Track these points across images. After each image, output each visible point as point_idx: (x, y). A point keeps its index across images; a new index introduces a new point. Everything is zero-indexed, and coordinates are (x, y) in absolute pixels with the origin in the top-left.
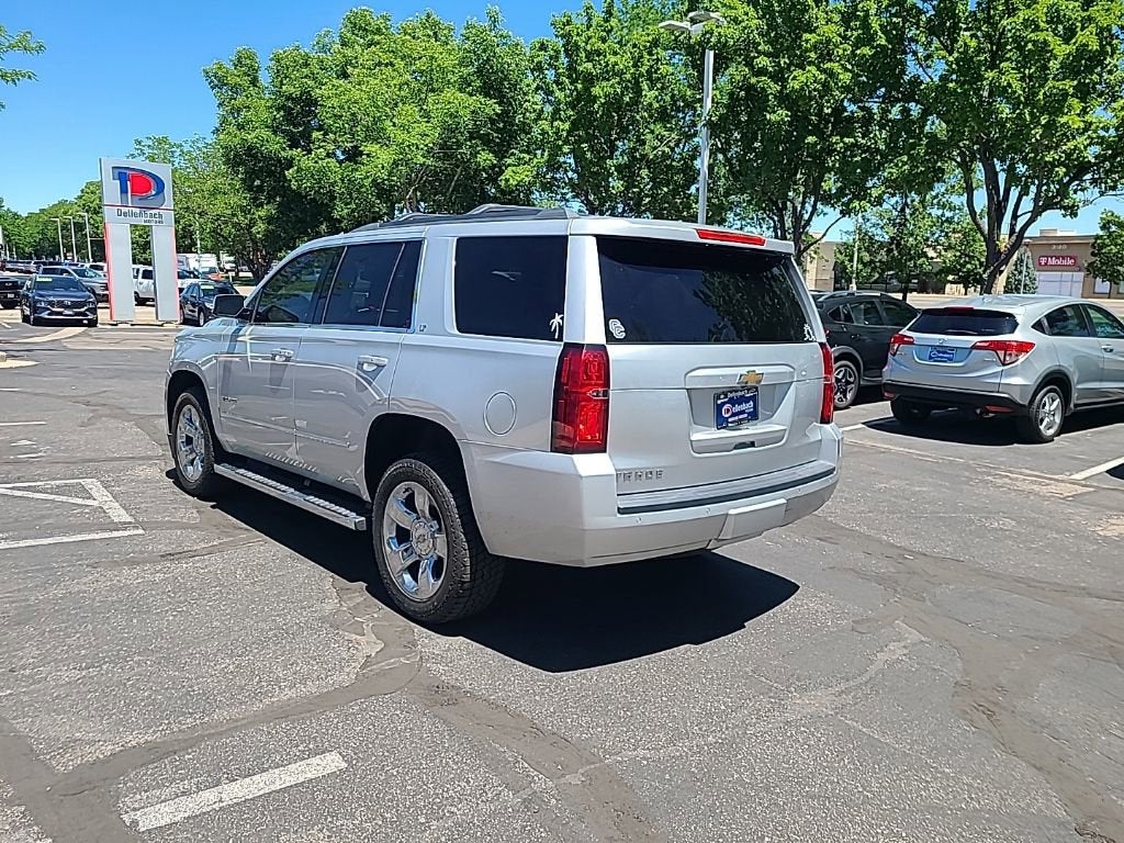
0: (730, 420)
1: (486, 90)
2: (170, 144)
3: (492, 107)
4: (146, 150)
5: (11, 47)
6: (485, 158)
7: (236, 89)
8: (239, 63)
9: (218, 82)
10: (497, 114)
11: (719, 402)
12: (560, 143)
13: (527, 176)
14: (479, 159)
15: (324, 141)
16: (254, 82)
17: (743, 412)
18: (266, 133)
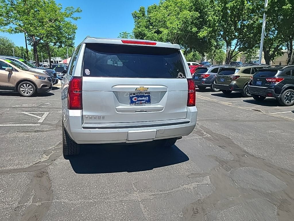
0: (136, 102)
1: (196, 10)
2: (127, 33)
3: (197, 14)
4: (122, 35)
5: (75, 11)
6: (195, 29)
7: (139, 18)
8: (141, 10)
9: (135, 16)
10: (199, 16)
11: (131, 96)
12: (216, 23)
13: (206, 34)
14: (193, 30)
15: (153, 29)
16: (144, 15)
17: (143, 100)
18: (144, 28)
